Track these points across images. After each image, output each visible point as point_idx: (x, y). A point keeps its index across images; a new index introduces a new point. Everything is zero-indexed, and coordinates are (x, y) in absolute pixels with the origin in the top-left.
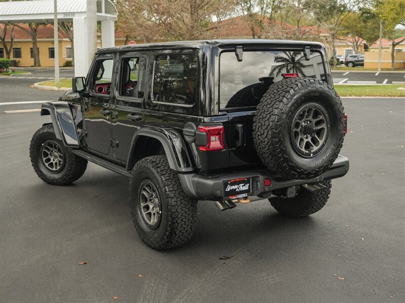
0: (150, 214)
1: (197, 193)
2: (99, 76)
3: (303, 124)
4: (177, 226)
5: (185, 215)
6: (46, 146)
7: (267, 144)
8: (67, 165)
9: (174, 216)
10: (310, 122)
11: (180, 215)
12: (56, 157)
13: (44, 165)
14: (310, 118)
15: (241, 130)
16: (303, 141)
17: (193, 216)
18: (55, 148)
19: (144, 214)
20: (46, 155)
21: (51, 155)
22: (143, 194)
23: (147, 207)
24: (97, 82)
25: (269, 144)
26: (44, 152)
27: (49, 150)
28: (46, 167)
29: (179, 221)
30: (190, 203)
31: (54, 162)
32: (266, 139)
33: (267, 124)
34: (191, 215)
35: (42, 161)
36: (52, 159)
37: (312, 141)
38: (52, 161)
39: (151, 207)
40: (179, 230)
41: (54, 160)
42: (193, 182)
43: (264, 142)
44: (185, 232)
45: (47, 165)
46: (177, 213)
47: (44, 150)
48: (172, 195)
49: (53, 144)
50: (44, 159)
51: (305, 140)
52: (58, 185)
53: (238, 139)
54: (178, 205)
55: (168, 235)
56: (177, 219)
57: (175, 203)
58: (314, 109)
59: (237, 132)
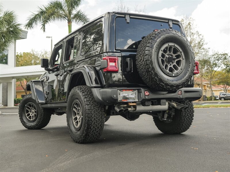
0: (77, 122)
1: (102, 98)
2: (56, 59)
3: (167, 56)
4: (92, 123)
5: (97, 116)
6: (28, 106)
7: (144, 65)
8: (39, 116)
9: (90, 116)
10: (172, 55)
11: (93, 116)
12: (33, 113)
13: (26, 118)
14: (172, 53)
15: (129, 61)
16: (168, 66)
17: (102, 118)
18: (33, 107)
19: (74, 123)
20: (27, 112)
21: (30, 111)
22: (74, 111)
23: (76, 119)
24: (56, 63)
25: (145, 64)
26: (27, 110)
27: (29, 109)
28: (27, 119)
29: (93, 120)
30: (100, 109)
31: (32, 116)
32: (143, 62)
33: (143, 53)
34: (100, 117)
35: (25, 115)
36: (31, 114)
37: (173, 67)
38: (30, 115)
39: (78, 118)
40: (93, 126)
41: (32, 115)
42: (100, 92)
43: (142, 64)
44: (97, 128)
45: (28, 117)
46: (91, 114)
47: (27, 109)
48: (88, 103)
49: (32, 105)
50: (26, 114)
51: (169, 66)
52: (33, 129)
53: (127, 67)
54: (92, 109)
55: (86, 129)
56: (91, 118)
57: (90, 108)
58: (173, 47)
59: (127, 63)
